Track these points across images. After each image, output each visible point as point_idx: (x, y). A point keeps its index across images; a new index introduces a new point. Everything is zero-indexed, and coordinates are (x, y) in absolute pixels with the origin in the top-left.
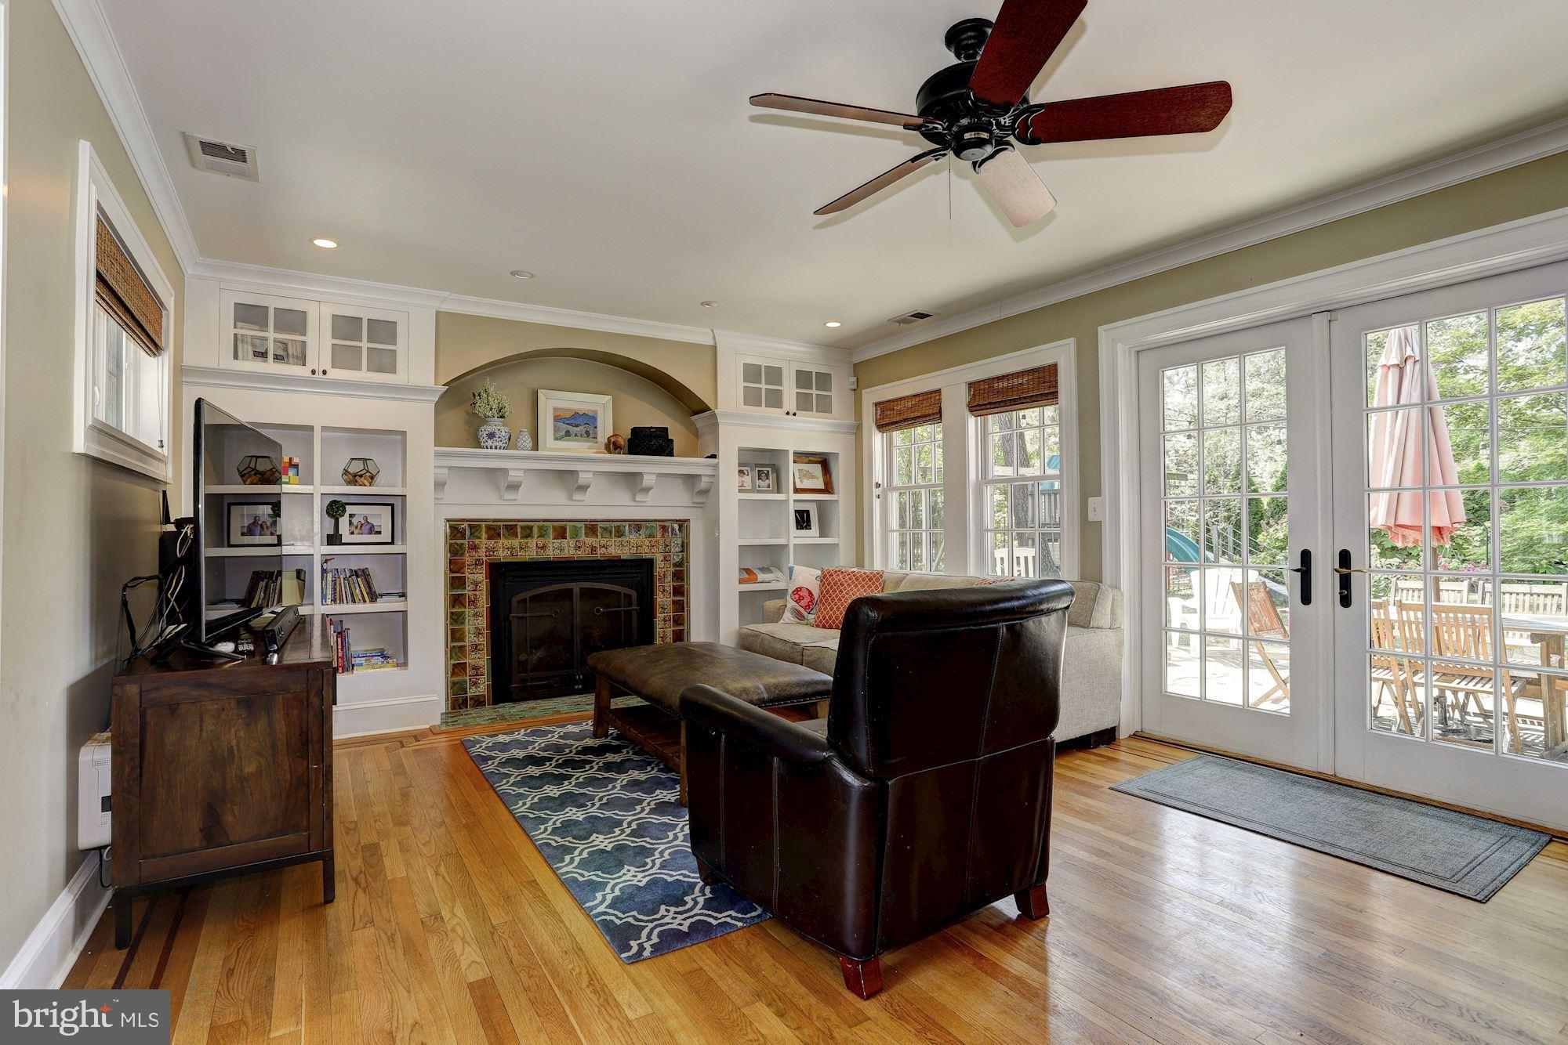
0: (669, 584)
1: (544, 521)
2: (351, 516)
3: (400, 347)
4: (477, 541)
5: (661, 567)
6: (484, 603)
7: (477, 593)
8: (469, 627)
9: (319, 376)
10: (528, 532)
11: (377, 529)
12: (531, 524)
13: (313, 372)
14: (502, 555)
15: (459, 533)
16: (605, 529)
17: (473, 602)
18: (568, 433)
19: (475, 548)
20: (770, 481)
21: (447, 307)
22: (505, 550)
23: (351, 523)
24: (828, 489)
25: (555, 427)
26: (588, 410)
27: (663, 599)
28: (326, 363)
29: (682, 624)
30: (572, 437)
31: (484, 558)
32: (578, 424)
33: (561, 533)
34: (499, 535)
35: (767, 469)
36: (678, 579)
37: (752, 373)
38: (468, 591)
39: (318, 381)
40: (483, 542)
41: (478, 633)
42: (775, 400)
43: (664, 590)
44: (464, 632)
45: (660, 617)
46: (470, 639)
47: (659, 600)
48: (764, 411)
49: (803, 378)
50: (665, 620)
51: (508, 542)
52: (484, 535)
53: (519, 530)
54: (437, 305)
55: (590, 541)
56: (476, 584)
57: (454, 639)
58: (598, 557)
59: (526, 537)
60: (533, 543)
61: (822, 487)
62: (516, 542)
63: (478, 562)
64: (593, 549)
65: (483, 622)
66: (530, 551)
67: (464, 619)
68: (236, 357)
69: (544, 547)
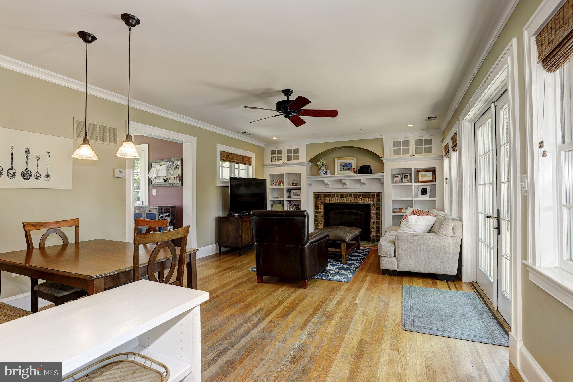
0: (375, 211)
1: (337, 193)
2: (294, 192)
3: (299, 154)
4: (321, 198)
5: (372, 206)
6: (323, 214)
7: (321, 211)
8: (319, 219)
9: (284, 163)
10: (333, 196)
11: (299, 195)
12: (334, 194)
13: (283, 162)
14: (327, 202)
15: (318, 196)
16: (355, 195)
17: (320, 213)
18: (343, 169)
19: (321, 199)
20: (408, 179)
21: (308, 143)
22: (328, 200)
23: (294, 194)
24: (434, 180)
25: (340, 167)
26: (349, 162)
27: (373, 216)
28: (286, 160)
29: (379, 224)
30: (345, 170)
31: (323, 202)
32: (346, 167)
33: (342, 196)
34: (326, 196)
35: (407, 175)
36: (378, 210)
37: (397, 144)
38: (319, 210)
39: (284, 164)
40: (323, 198)
41: (321, 221)
42: (407, 151)
43: (373, 213)
44: (318, 220)
45: (371, 222)
46: (319, 222)
47: (371, 216)
48: (402, 156)
49: (418, 142)
50: (373, 222)
51: (328, 198)
52: (323, 197)
53: (331, 195)
54: (306, 143)
55: (350, 198)
56: (321, 208)
57: (316, 222)
58: (352, 203)
59: (333, 197)
60: (335, 198)
61: (431, 180)
62: (330, 198)
63: (321, 203)
64: (351, 201)
65: (323, 218)
66: (334, 201)
67: (318, 217)
68: (272, 161)
69: (337, 200)
